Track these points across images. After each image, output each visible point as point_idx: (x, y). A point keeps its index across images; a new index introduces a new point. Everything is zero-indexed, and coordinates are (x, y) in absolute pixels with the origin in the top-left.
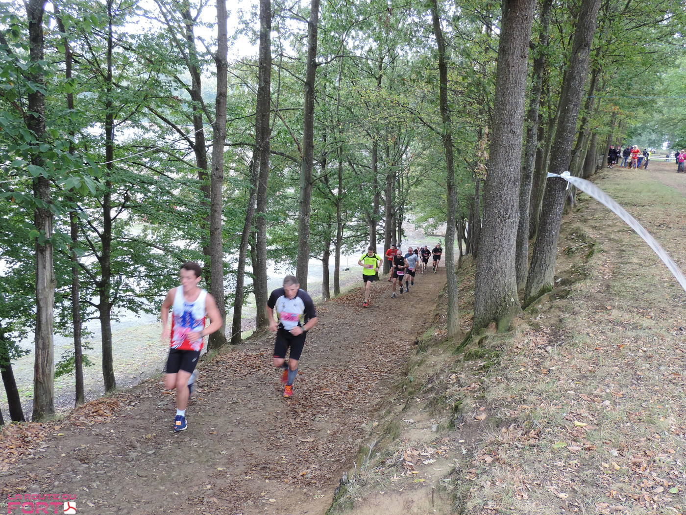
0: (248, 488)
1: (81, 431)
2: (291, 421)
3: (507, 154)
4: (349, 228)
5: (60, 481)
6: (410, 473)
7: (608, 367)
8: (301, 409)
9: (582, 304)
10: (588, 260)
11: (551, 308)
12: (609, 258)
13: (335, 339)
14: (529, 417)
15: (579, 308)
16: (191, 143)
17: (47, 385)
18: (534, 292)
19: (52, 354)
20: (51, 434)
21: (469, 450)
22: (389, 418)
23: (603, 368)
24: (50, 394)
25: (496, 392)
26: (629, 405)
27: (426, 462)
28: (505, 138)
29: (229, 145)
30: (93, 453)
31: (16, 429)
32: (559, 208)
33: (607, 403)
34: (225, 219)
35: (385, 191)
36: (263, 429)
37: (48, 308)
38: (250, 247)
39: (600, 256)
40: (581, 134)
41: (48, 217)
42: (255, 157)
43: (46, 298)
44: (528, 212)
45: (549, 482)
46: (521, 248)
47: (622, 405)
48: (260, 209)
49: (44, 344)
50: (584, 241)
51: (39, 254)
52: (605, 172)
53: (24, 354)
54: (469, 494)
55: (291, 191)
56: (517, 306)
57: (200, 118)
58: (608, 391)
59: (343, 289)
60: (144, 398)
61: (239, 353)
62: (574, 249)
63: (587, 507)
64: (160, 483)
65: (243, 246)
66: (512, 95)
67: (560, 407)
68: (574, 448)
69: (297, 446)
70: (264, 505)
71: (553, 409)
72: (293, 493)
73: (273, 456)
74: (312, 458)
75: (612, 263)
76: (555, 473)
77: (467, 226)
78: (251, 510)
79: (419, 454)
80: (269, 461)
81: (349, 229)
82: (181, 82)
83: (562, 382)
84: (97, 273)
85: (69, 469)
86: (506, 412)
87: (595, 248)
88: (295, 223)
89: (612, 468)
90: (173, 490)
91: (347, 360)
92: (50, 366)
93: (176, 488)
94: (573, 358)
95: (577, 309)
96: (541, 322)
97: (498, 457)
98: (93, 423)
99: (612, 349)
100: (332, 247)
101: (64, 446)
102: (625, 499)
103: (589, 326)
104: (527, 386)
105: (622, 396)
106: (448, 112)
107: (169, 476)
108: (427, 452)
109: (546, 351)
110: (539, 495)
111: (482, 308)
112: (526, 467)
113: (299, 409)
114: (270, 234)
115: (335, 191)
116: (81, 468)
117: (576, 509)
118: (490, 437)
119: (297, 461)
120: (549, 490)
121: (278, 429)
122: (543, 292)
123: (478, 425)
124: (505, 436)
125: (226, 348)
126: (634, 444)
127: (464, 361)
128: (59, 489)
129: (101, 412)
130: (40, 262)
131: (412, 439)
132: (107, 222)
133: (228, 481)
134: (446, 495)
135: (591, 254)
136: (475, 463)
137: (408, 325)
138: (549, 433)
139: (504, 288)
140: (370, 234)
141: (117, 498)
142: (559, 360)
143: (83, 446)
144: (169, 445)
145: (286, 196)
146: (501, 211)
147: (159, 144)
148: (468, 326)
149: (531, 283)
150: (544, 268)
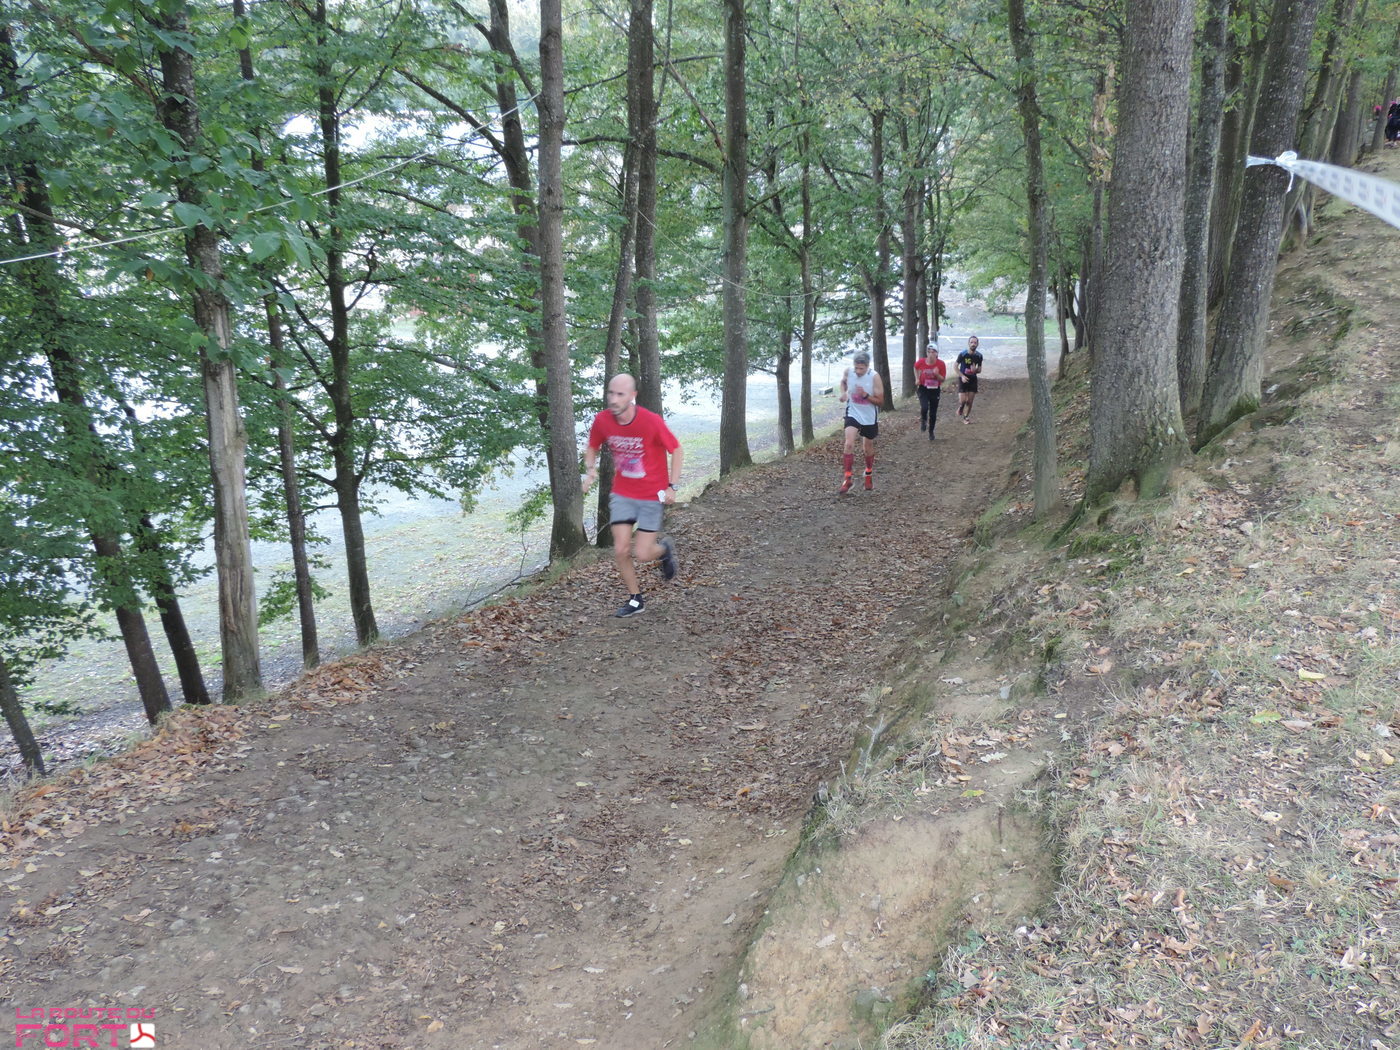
0: (637, 820)
1: (313, 720)
2: (719, 691)
3: (1156, 118)
4: (830, 306)
5: (277, 812)
6: (954, 780)
7: (1376, 559)
8: (739, 668)
9: (1321, 433)
10: (1338, 342)
11: (1253, 444)
12: (1383, 337)
13: (805, 530)
14: (1201, 665)
15: (1314, 443)
16: (496, 144)
17: (244, 636)
18: (1218, 415)
20: (255, 726)
21: (1075, 733)
22: (913, 678)
23: (1363, 562)
24: (252, 653)
25: (1134, 617)
27: (987, 758)
28: (1152, 82)
29: (575, 143)
30: (338, 759)
31: (189, 717)
32: (1275, 237)
33: (1371, 631)
34: (572, 295)
35: (902, 224)
36: (662, 709)
37: (236, 487)
38: (626, 354)
39: (1363, 333)
40: (1324, 72)
41: (221, 306)
42: (629, 164)
43: (230, 468)
44: (1205, 245)
45: (1241, 792)
46: (1191, 324)
48: (642, 271)
49: (233, 558)
50: (1329, 305)
51: (210, 380)
52: (1378, 158)
53: (199, 575)
54: (1073, 816)
55: (706, 233)
56: (1179, 445)
57: (511, 89)
58: (1372, 608)
59: (820, 432)
60: (430, 654)
62: (1307, 322)
63: (1322, 838)
64: (466, 813)
65: (612, 351)
67: (1269, 643)
68: (1297, 722)
69: (731, 738)
70: (668, 850)
71: (1252, 646)
72: (725, 828)
73: (685, 758)
74: (762, 760)
75: (1390, 348)
76: (1255, 772)
77: (1077, 292)
78: (644, 860)
79: (973, 744)
80: (678, 769)
81: (831, 308)
82: (464, 12)
83: (1274, 592)
84: (326, 417)
85: (294, 789)
86: (1155, 657)
87: (1353, 317)
88: (718, 301)
89: (1377, 761)
90: (491, 824)
91: (830, 571)
92: (248, 600)
93: (498, 820)
94: (1300, 543)
95: (1311, 443)
96: (1230, 473)
97: (1135, 743)
98: (334, 703)
99: (1384, 524)
100: (795, 345)
101: (280, 747)
103: (1334, 479)
104: (1199, 602)
106: (1027, 36)
107: (483, 800)
108: (989, 739)
109: (1242, 532)
110: (1219, 816)
111: (1105, 451)
112: (1193, 763)
113: (735, 667)
114: (668, 325)
115: (798, 230)
116: (315, 788)
117: (1298, 843)
118: (1119, 705)
119: (732, 766)
120: (1241, 806)
121: (694, 708)
122: (1237, 413)
123: (1095, 684)
124: (1151, 702)
125: (588, 555)
127: (1067, 560)
128: (277, 826)
129: (348, 683)
130: (212, 397)
131: (960, 714)
132: (339, 314)
133: (598, 807)
134: (1027, 820)
135: (1345, 329)
136: (1090, 757)
137: (954, 497)
138: (1244, 694)
139: (1152, 408)
140: (874, 316)
141: (385, 842)
142: (1269, 550)
143: (318, 747)
144: (481, 741)
145: (698, 246)
146: (1145, 244)
147: (432, 150)
148: (1077, 491)
149: (1212, 396)
150: (1240, 363)
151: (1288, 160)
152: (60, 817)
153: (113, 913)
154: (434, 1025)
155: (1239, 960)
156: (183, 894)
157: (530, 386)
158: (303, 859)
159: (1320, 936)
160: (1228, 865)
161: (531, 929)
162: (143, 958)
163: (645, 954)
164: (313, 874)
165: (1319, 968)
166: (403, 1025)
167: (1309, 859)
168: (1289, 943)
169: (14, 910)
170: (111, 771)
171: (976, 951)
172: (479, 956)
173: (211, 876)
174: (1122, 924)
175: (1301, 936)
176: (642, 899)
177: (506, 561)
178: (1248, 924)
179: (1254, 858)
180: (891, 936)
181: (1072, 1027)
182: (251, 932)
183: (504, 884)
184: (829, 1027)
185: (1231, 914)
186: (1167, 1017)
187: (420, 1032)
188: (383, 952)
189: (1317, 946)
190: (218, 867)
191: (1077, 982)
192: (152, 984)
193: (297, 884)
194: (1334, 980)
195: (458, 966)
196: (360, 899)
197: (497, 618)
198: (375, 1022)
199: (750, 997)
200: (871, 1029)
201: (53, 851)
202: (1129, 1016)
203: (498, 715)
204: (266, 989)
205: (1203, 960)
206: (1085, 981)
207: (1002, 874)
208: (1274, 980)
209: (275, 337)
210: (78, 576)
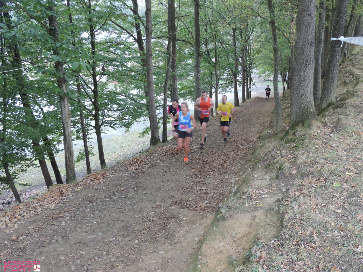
0: (172, 213)
1: (89, 188)
2: (194, 179)
3: (306, 28)
5: (79, 212)
6: (255, 202)
8: (199, 173)
9: (351, 110)
10: (356, 86)
11: (333, 113)
13: (216, 137)
14: (320, 171)
16: (135, 39)
17: (71, 166)
18: (324, 106)
19: (73, 151)
20: (74, 189)
21: (287, 189)
22: (244, 176)
24: (73, 171)
25: (302, 159)
27: (263, 196)
28: (305, 19)
29: (155, 38)
30: (95, 198)
31: (57, 187)
32: (338, 59)
35: (241, 57)
36: (179, 184)
37: (69, 128)
38: (169, 93)
39: (362, 84)
40: (352, 16)
41: (64, 81)
42: (169, 43)
43: (67, 123)
44: (320, 62)
45: (330, 205)
46: (317, 82)
48: (173, 70)
49: (68, 146)
50: (353, 77)
51: (62, 101)
53: (60, 151)
54: (286, 211)
55: (190, 61)
56: (314, 114)
57: (139, 24)
60: (119, 171)
61: (166, 147)
62: (348, 81)
63: (352, 217)
64: (128, 212)
65: (165, 92)
67: (338, 165)
68: (345, 186)
69: (197, 192)
70: (181, 221)
71: (333, 166)
72: (195, 215)
73: (185, 197)
74: (205, 197)
76: (334, 199)
77: (287, 75)
78: (174, 223)
79: (260, 193)
80: (183, 200)
81: (223, 80)
82: (127, 5)
83: (339, 152)
84: (92, 110)
85: (84, 206)
86: (307, 169)
87: (360, 80)
88: (193, 78)
90: (135, 214)
91: (223, 148)
92: (72, 157)
94: (346, 139)
95: (349, 113)
96: (327, 121)
97: (303, 192)
98: (94, 184)
100: (214, 90)
101: (80, 195)
103: (355, 122)
104: (319, 155)
106: (273, 8)
107: (133, 208)
108: (264, 191)
109: (330, 136)
110: (325, 211)
111: (294, 116)
112: (318, 197)
113: (198, 173)
114: (180, 85)
115: (214, 60)
116: (89, 205)
117: (346, 218)
118: (298, 182)
119: (197, 199)
120: (331, 208)
121: (187, 184)
122: (329, 105)
123: (292, 177)
124: (306, 181)
125: (160, 145)
127: (284, 144)
128: (79, 215)
129: (98, 178)
130: (62, 105)
131: (256, 185)
132: (95, 83)
133: (162, 210)
134: (274, 212)
135: (358, 83)
136: (290, 196)
137: (255, 129)
138: (331, 179)
139: (306, 104)
140: (234, 82)
141: (107, 219)
142: (338, 141)
143: (90, 195)
144: (132, 193)
145: (187, 64)
146: (304, 61)
147: (118, 40)
148: (287, 126)
149: (323, 101)
150: (330, 92)
151: (342, 38)
152: (24, 213)
153: (37, 238)
154: (120, 267)
155: (330, 249)
156: (55, 233)
157: (145, 101)
158: (86, 224)
159: (352, 242)
160: (327, 224)
161: (145, 242)
162: (44, 250)
163: (174, 248)
164: (88, 228)
165: (351, 251)
166: (112, 267)
167: (349, 222)
168: (343, 244)
169: (12, 237)
170: (37, 201)
171: (260, 247)
172: (131, 249)
173: (62, 228)
174: (299, 240)
175: (347, 243)
176: (174, 234)
177: (139, 146)
178: (333, 239)
179: (334, 222)
180: (238, 243)
181: (286, 267)
182: (72, 243)
183: (138, 230)
184: (222, 267)
185: (328, 237)
186: (311, 264)
187: (116, 269)
188: (106, 248)
189: (351, 245)
190: (64, 226)
191: (287, 255)
192: (47, 256)
193: (84, 230)
194: (356, 254)
195: (126, 251)
196: (101, 234)
197: (136, 161)
198: (104, 266)
199: (201, 259)
200: (233, 268)
201: (22, 222)
202: (301, 264)
203: (137, 186)
204: (76, 257)
205: (321, 249)
206: (289, 255)
207: (267, 227)
208: (340, 254)
209: (79, 89)
210: (29, 151)
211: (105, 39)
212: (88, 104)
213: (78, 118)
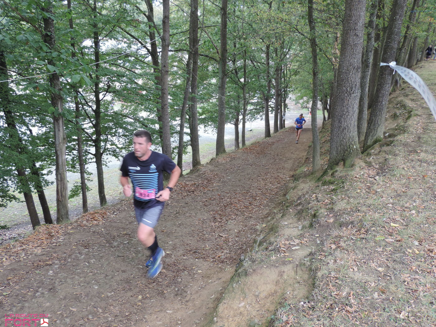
0: (185, 264)
1: (84, 230)
2: (212, 224)
3: (352, 50)
4: (252, 104)
5: (71, 259)
6: (283, 255)
7: (416, 189)
8: (219, 217)
9: (401, 149)
10: (407, 121)
11: (380, 152)
12: (421, 119)
13: (242, 174)
14: (361, 221)
15: (398, 152)
16: (148, 50)
17: (64, 202)
18: (369, 142)
20: (66, 231)
21: (321, 241)
22: (272, 222)
23: (412, 190)
24: (66, 208)
25: (341, 205)
26: (428, 213)
27: (294, 248)
28: (351, 39)
29: (173, 51)
30: (91, 242)
31: (45, 228)
32: (388, 87)
33: (414, 212)
34: (172, 98)
35: (275, 79)
36: (194, 229)
37: (63, 156)
38: (188, 117)
39: (415, 118)
40: (406, 37)
41: (60, 99)
42: (189, 58)
43: (61, 149)
44: (367, 89)
45: (371, 261)
46: (362, 114)
47: (423, 213)
48: (193, 92)
49: (61, 178)
50: (405, 109)
51: (56, 122)
52: (422, 64)
53: (50, 184)
54: (319, 268)
55: (214, 81)
56: (357, 151)
57: (154, 34)
58: (414, 204)
59: (247, 143)
60: (122, 210)
61: (181, 183)
62: (398, 114)
63: (396, 276)
64: (131, 261)
65: (183, 116)
66: (356, 10)
67: (382, 214)
68: (390, 240)
69: (216, 239)
70: (194, 274)
71: (377, 215)
72: (212, 267)
73: (201, 245)
74: (225, 246)
75: (423, 123)
76: (376, 255)
77: (329, 102)
78: (187, 277)
79: (290, 243)
80: (199, 248)
82: (140, 10)
83: (384, 198)
84: (93, 134)
85: (77, 252)
86: (347, 218)
87: (412, 113)
88: (216, 101)
89: (414, 252)
90: (139, 264)
91: (249, 187)
92: (66, 191)
93: (141, 263)
94: (393, 184)
95: (397, 152)
96: (373, 161)
97: (340, 245)
98: (91, 225)
99: (419, 178)
100: (241, 117)
101: (74, 238)
102: (421, 272)
103: (404, 163)
104: (361, 201)
105: (424, 208)
106: (313, 24)
107: (137, 257)
108: (294, 242)
109: (375, 179)
110: (364, 268)
111: (334, 153)
112: (357, 252)
113: (218, 217)
114: (200, 108)
115: (242, 80)
116: (84, 252)
117: (388, 278)
118: (335, 233)
119: (216, 248)
120: (371, 266)
121: (204, 229)
122: (375, 142)
123: (328, 226)
124: (345, 232)
126: (430, 238)
127: (321, 186)
128: (71, 263)
129: (96, 218)
130: (56, 127)
131: (286, 234)
132: (98, 102)
133: (173, 260)
134: (305, 268)
135: (409, 117)
136: (325, 249)
137: (288, 165)
138: (374, 230)
139: (349, 140)
140: (265, 108)
141: (105, 269)
142: (383, 185)
143: (85, 238)
145: (211, 84)
146: (348, 89)
147: (128, 51)
148: (326, 165)
149: (368, 137)
150: (377, 126)
152: (2, 259)
153: (18, 290)
155: (369, 314)
156: (41, 284)
157: (157, 126)
158: (79, 274)
159: (394, 307)
160: (366, 284)
161: (150, 298)
162: (26, 305)
163: (185, 307)
164: (82, 279)
165: (393, 317)
167: (391, 283)
168: (384, 309)
170: (19, 245)
171: (287, 310)
172: (133, 306)
173: (50, 279)
174: (333, 302)
175: (388, 307)
176: (185, 290)
178: (372, 303)
179: (375, 282)
180: (261, 304)
182: (61, 297)
183: (142, 284)
185: (367, 299)
188: (103, 304)
189: (393, 311)
190: (52, 276)
191: (318, 320)
192: (29, 313)
193: (76, 282)
194: (398, 321)
195: (127, 309)
196: (97, 287)
199: (217, 322)
204: (65, 315)
205: (357, 314)
206: (320, 320)
207: (297, 285)
208: (379, 321)
209: (77, 108)
210: (12, 182)
211: (112, 49)
212: (87, 126)
213: (74, 143)
